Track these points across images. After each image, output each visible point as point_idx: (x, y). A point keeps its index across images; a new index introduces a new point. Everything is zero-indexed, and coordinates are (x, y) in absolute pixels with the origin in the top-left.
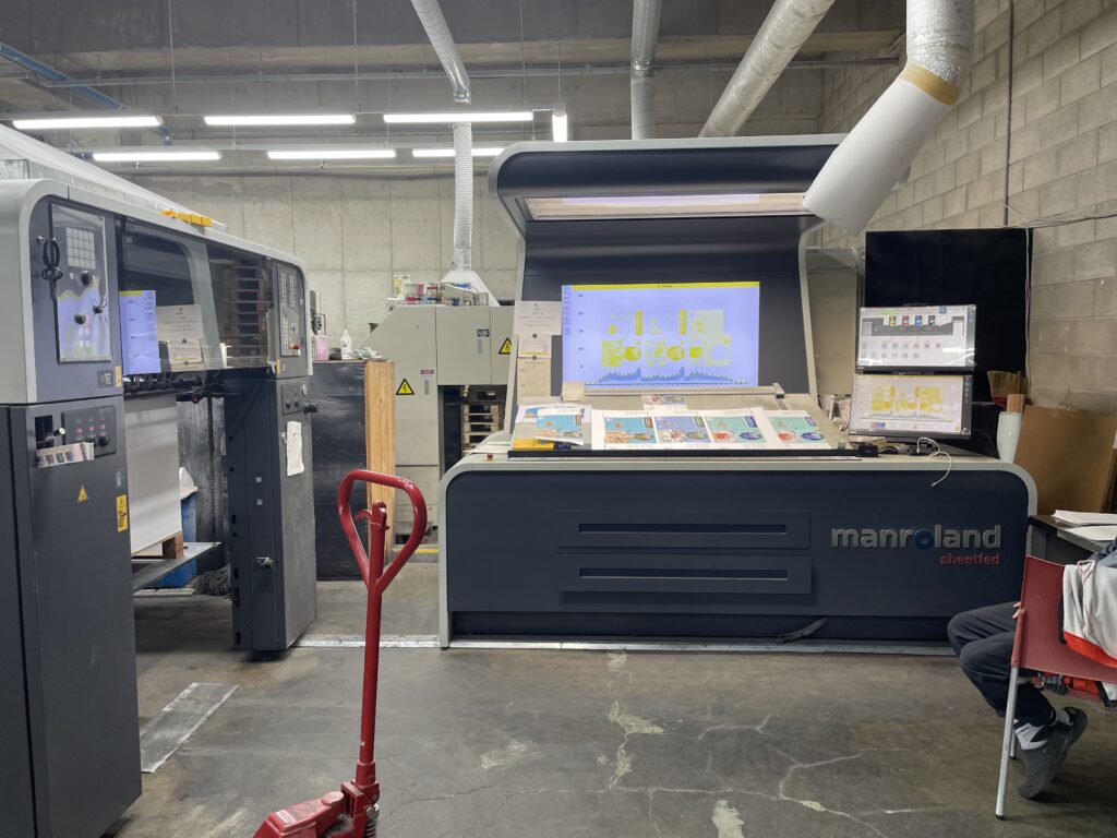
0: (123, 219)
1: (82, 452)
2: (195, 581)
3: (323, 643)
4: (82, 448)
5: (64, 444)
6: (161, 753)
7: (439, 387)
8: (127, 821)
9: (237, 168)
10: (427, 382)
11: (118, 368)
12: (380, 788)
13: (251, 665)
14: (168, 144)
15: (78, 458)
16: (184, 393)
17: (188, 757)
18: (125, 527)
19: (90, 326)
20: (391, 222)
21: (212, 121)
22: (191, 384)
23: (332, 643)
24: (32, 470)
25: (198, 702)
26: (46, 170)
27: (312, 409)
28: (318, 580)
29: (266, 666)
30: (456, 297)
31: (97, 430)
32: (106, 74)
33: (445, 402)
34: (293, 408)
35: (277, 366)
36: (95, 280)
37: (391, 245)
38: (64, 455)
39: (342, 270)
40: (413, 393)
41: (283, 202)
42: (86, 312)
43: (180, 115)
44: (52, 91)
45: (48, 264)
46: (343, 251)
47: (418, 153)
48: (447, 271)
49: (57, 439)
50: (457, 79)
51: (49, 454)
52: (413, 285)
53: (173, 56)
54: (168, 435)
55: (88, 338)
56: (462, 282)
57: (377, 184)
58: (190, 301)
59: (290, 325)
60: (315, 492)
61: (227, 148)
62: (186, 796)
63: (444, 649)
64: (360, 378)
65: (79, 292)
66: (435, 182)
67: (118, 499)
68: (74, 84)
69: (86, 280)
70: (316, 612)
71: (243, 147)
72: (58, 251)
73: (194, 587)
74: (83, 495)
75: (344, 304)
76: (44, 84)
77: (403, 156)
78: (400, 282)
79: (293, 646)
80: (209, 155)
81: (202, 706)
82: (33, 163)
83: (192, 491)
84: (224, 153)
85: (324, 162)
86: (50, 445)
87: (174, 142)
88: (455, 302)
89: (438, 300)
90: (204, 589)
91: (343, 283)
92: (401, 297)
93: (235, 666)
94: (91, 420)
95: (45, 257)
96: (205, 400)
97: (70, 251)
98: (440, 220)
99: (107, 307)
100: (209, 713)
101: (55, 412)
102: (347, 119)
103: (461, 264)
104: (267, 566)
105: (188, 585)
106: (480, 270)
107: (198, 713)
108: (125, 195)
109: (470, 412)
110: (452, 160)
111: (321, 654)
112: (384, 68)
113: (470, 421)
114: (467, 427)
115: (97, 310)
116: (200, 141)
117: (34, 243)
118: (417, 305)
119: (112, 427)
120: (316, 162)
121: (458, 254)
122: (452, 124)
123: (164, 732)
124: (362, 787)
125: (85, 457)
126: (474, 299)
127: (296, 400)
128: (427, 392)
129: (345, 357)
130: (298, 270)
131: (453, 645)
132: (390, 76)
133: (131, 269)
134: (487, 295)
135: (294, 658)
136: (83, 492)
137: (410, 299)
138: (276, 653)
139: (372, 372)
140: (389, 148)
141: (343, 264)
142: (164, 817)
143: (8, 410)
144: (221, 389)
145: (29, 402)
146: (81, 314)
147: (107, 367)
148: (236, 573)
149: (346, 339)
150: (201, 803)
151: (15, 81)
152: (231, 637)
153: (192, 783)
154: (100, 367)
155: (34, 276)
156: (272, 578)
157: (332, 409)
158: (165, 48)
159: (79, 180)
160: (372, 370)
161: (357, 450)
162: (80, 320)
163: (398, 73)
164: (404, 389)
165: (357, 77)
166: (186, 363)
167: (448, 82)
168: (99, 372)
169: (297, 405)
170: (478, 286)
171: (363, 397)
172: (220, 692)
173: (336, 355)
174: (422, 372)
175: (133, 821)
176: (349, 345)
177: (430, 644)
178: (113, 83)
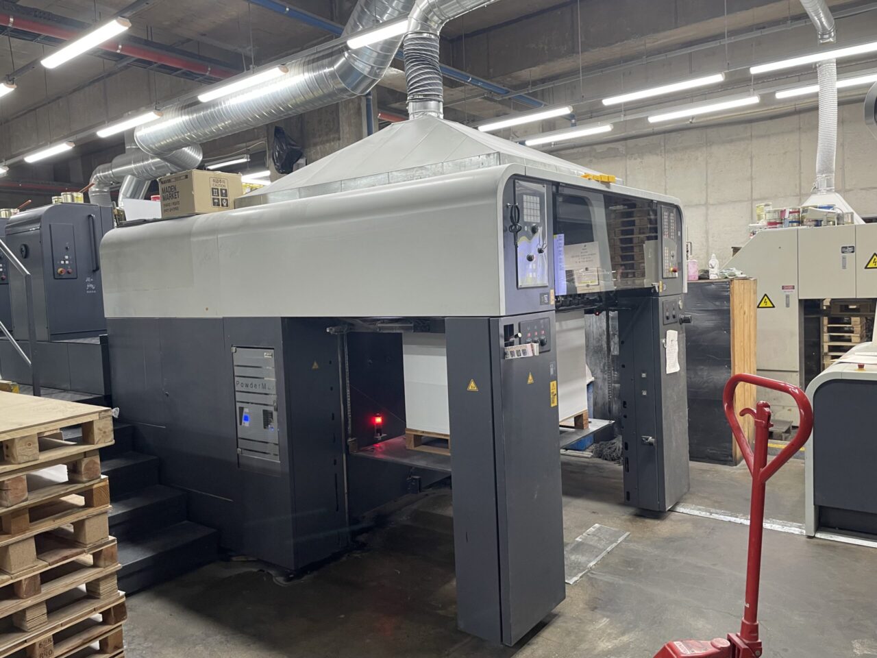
0: (557, 184)
1: (532, 350)
2: (593, 447)
3: (696, 513)
4: (532, 346)
5: (520, 344)
6: (576, 571)
7: (800, 301)
8: (555, 616)
9: (623, 134)
10: (787, 297)
11: (552, 291)
12: (763, 646)
13: (638, 519)
14: (574, 125)
15: (530, 354)
16: (589, 308)
17: (596, 579)
18: (555, 404)
19: (536, 263)
20: (751, 158)
21: (607, 102)
22: (595, 301)
23: (703, 514)
24: (502, 360)
25: (600, 539)
26: (510, 158)
27: (687, 321)
28: (690, 460)
29: (650, 522)
30: (819, 218)
31: (540, 334)
32: (534, 83)
33: (805, 314)
34: (671, 320)
35: (660, 287)
36: (540, 230)
37: (752, 178)
38: (521, 352)
39: (706, 204)
40: (774, 307)
41: (658, 155)
42: (534, 253)
43: (585, 102)
44: (500, 102)
45: (514, 223)
46: (707, 188)
47: (780, 95)
48: (809, 195)
49: (516, 340)
50: (821, 23)
51: (511, 350)
52: (775, 211)
53: (581, 60)
54: (579, 339)
55: (534, 271)
56: (825, 204)
57: (741, 127)
58: (592, 240)
59: (670, 252)
60: (688, 387)
61: (617, 120)
62: (596, 608)
63: (810, 537)
64: (727, 294)
65: (530, 238)
66: (796, 117)
67: (551, 383)
68: (514, 94)
69: (534, 230)
70: (689, 485)
71: (629, 118)
72: (519, 213)
73: (592, 452)
74: (530, 380)
75: (707, 232)
76: (496, 99)
77: (767, 100)
78: (762, 209)
79: (671, 510)
80: (603, 129)
81: (603, 543)
82: (503, 153)
83: (590, 380)
84: (614, 124)
85: (693, 118)
86: (512, 344)
87: (578, 123)
88: (818, 223)
89: (800, 222)
90: (600, 455)
91: (707, 215)
92: (763, 223)
93: (626, 517)
94: (536, 327)
95: (511, 217)
96: (604, 313)
97: (525, 211)
98: (801, 151)
99: (546, 249)
100: (609, 549)
101: (514, 321)
102: (718, 78)
103: (824, 187)
104: (651, 444)
105: (587, 450)
106: (843, 191)
107: (601, 547)
108: (556, 167)
109: (829, 323)
110: (816, 95)
111: (695, 521)
112: (750, 29)
113: (829, 332)
114: (826, 337)
115: (540, 251)
116: (596, 118)
117: (505, 207)
118: (779, 229)
119: (548, 333)
120: (687, 119)
121: (821, 179)
122: (816, 63)
123: (577, 556)
124: (747, 642)
125: (533, 353)
126: (838, 219)
127: (674, 313)
128: (788, 305)
129: (712, 277)
130: (677, 208)
131: (818, 535)
132: (757, 34)
133: (561, 220)
134: (852, 214)
135: (671, 520)
136: (530, 377)
137: (772, 224)
138: (657, 513)
139: (737, 289)
140: (753, 95)
141: (707, 199)
142: (581, 619)
143: (489, 320)
144: (616, 305)
145: (502, 315)
146: (531, 254)
147: (546, 290)
148: (626, 446)
149: (714, 261)
150: (608, 617)
151: (479, 99)
152: (623, 495)
153: (599, 599)
154: (541, 290)
155: (505, 231)
156: (655, 453)
157: (703, 321)
158: (575, 55)
159: (528, 161)
160: (737, 287)
161: (723, 355)
162: (530, 259)
163: (762, 30)
164: (765, 303)
165: (726, 41)
166: (588, 286)
167: (813, 27)
168: (541, 294)
169: (674, 317)
170: (841, 205)
171: (729, 310)
172: (616, 535)
173: (704, 275)
174: (783, 288)
175: (559, 616)
176: (716, 268)
177: (796, 531)
178: (539, 88)
